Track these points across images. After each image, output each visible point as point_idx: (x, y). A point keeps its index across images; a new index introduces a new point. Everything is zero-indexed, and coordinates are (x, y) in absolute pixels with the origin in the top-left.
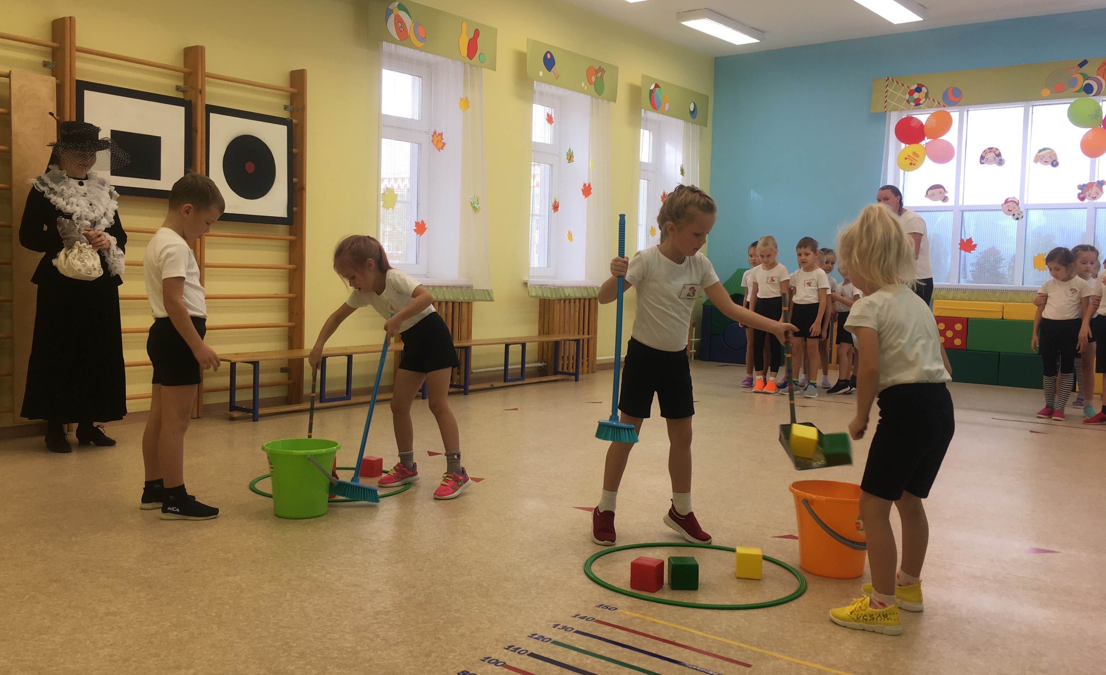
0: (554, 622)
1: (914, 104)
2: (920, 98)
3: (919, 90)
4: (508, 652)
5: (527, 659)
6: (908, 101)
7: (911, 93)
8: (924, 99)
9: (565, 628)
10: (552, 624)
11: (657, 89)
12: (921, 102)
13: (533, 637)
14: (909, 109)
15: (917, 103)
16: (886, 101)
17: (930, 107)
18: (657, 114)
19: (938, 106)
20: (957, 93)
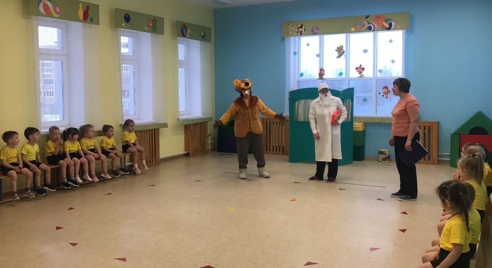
2: (302, 31)
3: (301, 27)
6: (297, 32)
8: (304, 31)
11: (184, 27)
12: (303, 33)
14: (297, 36)
15: (301, 33)
16: (288, 32)
17: (306, 35)
18: (185, 39)
19: (310, 35)
20: (317, 29)
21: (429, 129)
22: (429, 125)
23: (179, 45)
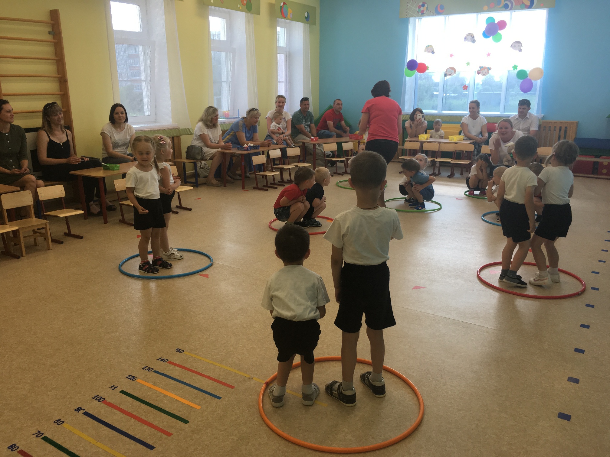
0: (145, 365)
1: (421, 14)
2: (424, 10)
3: (423, 5)
4: (110, 390)
5: (118, 395)
6: (418, 12)
7: (419, 7)
8: (426, 11)
9: (149, 369)
10: (143, 367)
11: (285, 5)
12: (424, 13)
13: (129, 378)
14: (418, 16)
15: (423, 14)
16: (407, 12)
17: (429, 15)
18: (287, 21)
19: (433, 15)
20: (442, 7)
21: (566, 131)
22: (566, 126)
23: (279, 29)
